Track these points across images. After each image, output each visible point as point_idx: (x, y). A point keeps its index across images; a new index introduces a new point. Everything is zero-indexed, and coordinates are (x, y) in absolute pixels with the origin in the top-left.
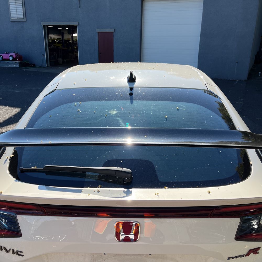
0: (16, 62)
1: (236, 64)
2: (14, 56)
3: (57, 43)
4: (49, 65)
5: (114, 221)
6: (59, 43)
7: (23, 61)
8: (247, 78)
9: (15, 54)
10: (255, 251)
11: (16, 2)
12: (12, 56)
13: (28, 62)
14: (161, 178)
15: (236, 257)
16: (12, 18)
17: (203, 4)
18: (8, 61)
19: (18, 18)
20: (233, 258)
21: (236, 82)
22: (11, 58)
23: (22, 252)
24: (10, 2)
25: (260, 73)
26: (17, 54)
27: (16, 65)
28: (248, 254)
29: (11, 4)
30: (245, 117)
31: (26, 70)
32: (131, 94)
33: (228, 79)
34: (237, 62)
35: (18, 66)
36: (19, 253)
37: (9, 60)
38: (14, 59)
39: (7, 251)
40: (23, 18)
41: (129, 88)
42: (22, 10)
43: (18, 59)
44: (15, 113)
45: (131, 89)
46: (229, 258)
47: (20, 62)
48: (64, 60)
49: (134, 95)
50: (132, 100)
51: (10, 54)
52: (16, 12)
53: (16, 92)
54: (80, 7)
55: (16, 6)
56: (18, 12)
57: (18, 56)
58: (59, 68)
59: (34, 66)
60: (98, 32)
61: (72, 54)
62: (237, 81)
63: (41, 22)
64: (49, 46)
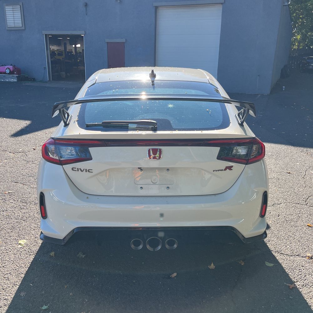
0: (13, 76)
1: (258, 77)
2: (12, 69)
3: (57, 55)
4: (51, 80)
5: (147, 148)
6: (59, 54)
7: (21, 75)
8: (269, 93)
9: (12, 66)
10: (230, 168)
11: (13, 8)
12: (9, 69)
13: (27, 76)
14: (174, 127)
15: (218, 170)
16: (8, 26)
17: (222, 13)
18: (4, 75)
19: (15, 26)
20: (216, 171)
21: (258, 97)
22: (8, 71)
23: (92, 170)
24: (6, 8)
25: (284, 87)
26: (14, 66)
27: (13, 79)
28: (225, 170)
29: (7, 11)
30: (262, 127)
31: (26, 84)
32: (153, 85)
33: (249, 93)
34: (259, 75)
35: (15, 80)
36: (90, 171)
37: (5, 73)
38: (11, 73)
39: (82, 171)
40: (21, 26)
41: (151, 81)
42: (20, 17)
43: (15, 73)
44: (26, 125)
45: (153, 82)
46: (214, 171)
47: (17, 75)
48: (68, 74)
49: (155, 85)
50: (154, 88)
51: (6, 67)
52: (13, 20)
53: (21, 106)
54: (86, 15)
55: (13, 12)
56: (15, 19)
57: (15, 68)
58: (63, 82)
59: (34, 80)
60: (107, 42)
61: (76, 67)
62: (259, 95)
63: (43, 31)
64: (51, 58)
